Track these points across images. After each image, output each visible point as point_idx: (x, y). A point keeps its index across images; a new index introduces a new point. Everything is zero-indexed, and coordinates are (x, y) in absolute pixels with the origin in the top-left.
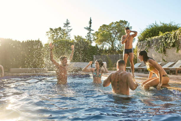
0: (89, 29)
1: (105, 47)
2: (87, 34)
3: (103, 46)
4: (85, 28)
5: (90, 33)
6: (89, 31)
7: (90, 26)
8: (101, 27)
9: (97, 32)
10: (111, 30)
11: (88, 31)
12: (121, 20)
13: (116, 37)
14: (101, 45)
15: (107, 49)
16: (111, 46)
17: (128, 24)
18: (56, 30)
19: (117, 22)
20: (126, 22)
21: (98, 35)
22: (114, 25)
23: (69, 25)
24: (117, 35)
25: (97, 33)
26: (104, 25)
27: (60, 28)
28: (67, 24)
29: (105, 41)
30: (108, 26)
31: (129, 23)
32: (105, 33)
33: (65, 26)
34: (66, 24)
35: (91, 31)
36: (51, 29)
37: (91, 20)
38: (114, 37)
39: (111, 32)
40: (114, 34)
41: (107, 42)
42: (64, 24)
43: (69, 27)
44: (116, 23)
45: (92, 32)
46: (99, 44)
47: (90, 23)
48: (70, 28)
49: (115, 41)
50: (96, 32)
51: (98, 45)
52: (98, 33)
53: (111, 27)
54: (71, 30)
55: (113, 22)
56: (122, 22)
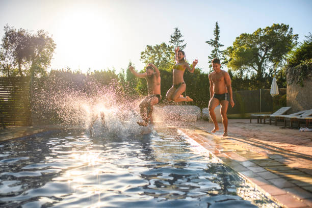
0: (215, 43)
1: (245, 74)
2: (212, 53)
3: (242, 73)
4: (207, 42)
5: (216, 50)
6: (215, 48)
7: (217, 38)
8: (238, 38)
9: (231, 47)
10: (258, 43)
11: (213, 48)
12: (275, 25)
13: (266, 56)
14: (239, 71)
15: (249, 78)
16: (256, 72)
17: (289, 30)
18: (158, 47)
19: (268, 28)
20: (285, 28)
21: (232, 52)
22: (262, 34)
23: (181, 39)
24: (268, 52)
25: (231, 50)
26: (243, 34)
27: (164, 45)
28: (176, 37)
29: (246, 64)
30: (251, 35)
31: (291, 29)
32: (244, 49)
33: (172, 40)
34: (174, 37)
35: (218, 47)
36: (150, 48)
37: (217, 27)
38: (263, 55)
39: (258, 46)
40: (263, 50)
41: (250, 66)
42: (172, 37)
43: (180, 41)
44: (265, 30)
45: (221, 49)
46: (235, 70)
47: (217, 32)
48: (181, 44)
49: (264, 63)
50: (228, 49)
51: (233, 72)
52: (233, 50)
53: (256, 38)
54: (183, 47)
55: (260, 29)
56: (277, 27)
